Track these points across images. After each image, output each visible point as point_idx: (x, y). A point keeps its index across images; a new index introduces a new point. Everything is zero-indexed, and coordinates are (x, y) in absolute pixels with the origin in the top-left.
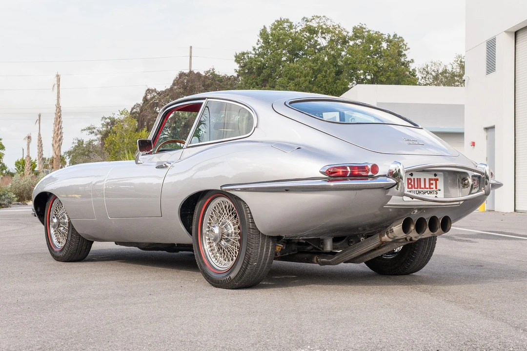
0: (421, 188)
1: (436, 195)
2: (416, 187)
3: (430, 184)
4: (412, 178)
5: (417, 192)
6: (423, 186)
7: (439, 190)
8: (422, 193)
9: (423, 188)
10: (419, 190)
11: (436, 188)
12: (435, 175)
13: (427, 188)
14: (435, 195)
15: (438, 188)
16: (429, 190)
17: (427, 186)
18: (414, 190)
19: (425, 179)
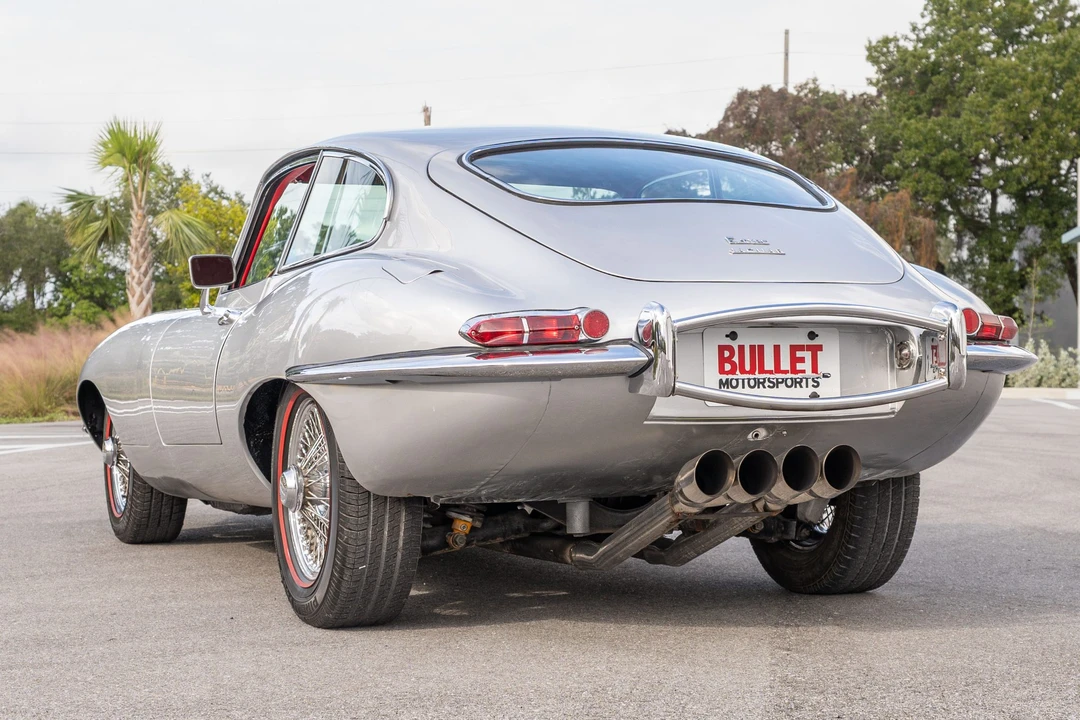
0: (762, 371)
1: (815, 390)
2: (748, 368)
3: (794, 360)
4: (735, 345)
5: (752, 383)
6: (769, 364)
7: (825, 376)
8: (767, 384)
9: (770, 372)
10: (757, 375)
11: (815, 369)
12: (812, 336)
13: (786, 372)
14: (811, 390)
15: (821, 369)
16: (789, 375)
17: (785, 364)
18: (739, 375)
19: (777, 349)
